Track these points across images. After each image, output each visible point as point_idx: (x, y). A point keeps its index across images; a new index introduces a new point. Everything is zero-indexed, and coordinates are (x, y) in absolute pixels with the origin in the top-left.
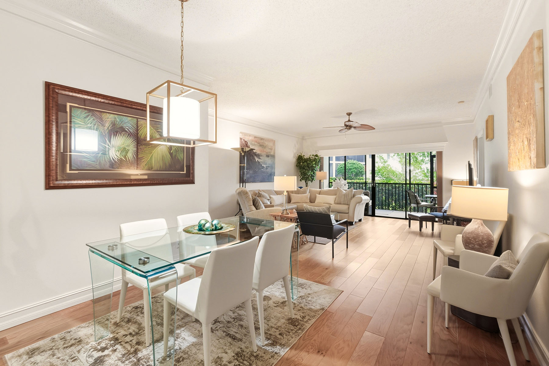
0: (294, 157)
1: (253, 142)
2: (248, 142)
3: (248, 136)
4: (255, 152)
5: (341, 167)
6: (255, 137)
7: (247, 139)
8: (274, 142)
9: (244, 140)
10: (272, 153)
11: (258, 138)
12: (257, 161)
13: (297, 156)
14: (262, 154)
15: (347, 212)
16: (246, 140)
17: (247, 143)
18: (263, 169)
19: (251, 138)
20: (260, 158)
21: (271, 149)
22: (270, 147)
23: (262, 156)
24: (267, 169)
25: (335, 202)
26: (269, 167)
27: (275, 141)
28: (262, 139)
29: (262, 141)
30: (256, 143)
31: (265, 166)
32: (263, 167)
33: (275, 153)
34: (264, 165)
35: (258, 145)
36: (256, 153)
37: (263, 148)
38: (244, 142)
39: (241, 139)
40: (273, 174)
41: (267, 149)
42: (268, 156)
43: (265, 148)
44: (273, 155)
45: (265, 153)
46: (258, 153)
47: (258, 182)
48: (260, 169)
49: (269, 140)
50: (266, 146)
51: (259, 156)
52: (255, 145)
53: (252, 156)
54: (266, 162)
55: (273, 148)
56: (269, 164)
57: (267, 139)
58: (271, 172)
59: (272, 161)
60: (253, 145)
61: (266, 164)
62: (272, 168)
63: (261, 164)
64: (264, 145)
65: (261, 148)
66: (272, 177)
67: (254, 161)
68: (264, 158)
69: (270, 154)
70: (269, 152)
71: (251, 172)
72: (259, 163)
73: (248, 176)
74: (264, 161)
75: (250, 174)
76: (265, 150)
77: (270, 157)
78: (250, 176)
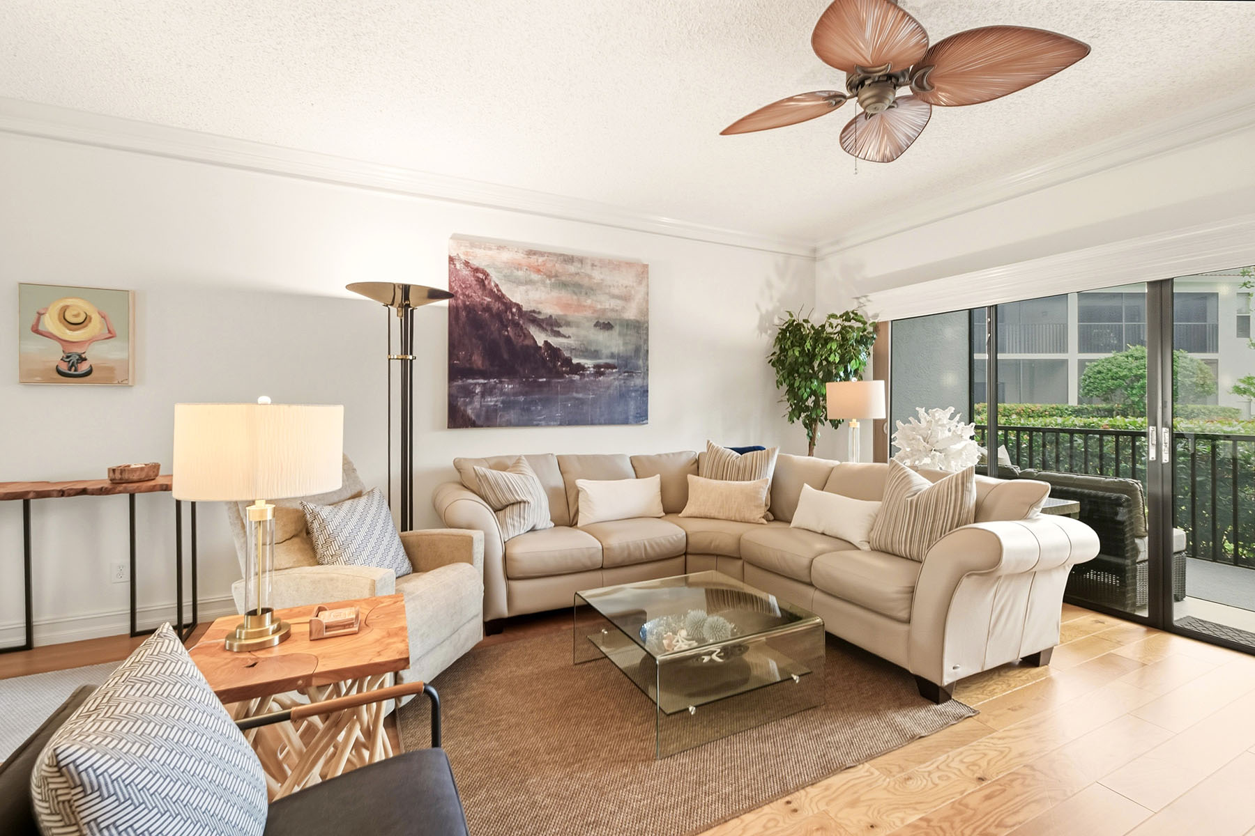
0: (762, 329)
1: (520, 273)
2: (488, 270)
3: (490, 249)
4: (534, 311)
5: (1097, 369)
6: (531, 253)
7: (481, 259)
8: (643, 271)
9: (467, 264)
10: (631, 314)
11: (550, 254)
12: (540, 343)
13: (779, 321)
14: (570, 319)
15: (903, 615)
16: (475, 263)
17: (487, 275)
18: (577, 377)
19: (505, 256)
20: (558, 334)
21: (626, 298)
22: (616, 291)
23: (568, 324)
24: (602, 374)
25: (869, 536)
26: (608, 366)
27: (646, 266)
28: (569, 259)
29: (572, 269)
30: (535, 277)
31: (588, 363)
32: (579, 369)
33: (645, 312)
34: (582, 361)
35: (548, 281)
36: (539, 313)
37: (575, 293)
38: (465, 272)
39: (451, 260)
40: (639, 393)
41: (602, 298)
42: (607, 326)
43: (586, 294)
44: (638, 322)
45: (588, 314)
46: (546, 314)
47: (552, 423)
48: (561, 375)
49: (610, 262)
50: (594, 288)
51: (551, 325)
52: (529, 282)
53: (516, 325)
54: (598, 348)
55: (633, 292)
56: (612, 356)
57: (601, 261)
58: (625, 386)
59: (627, 343)
60: (518, 282)
61: (595, 354)
62: (628, 372)
63: (567, 354)
64: (586, 282)
65: (565, 295)
66: (632, 406)
67: (527, 342)
68: (583, 333)
69: (620, 320)
70: (613, 310)
71: (508, 387)
72: (554, 352)
73: (491, 401)
74: (584, 344)
75: (502, 394)
76: (589, 302)
77: (617, 329)
78: (503, 402)
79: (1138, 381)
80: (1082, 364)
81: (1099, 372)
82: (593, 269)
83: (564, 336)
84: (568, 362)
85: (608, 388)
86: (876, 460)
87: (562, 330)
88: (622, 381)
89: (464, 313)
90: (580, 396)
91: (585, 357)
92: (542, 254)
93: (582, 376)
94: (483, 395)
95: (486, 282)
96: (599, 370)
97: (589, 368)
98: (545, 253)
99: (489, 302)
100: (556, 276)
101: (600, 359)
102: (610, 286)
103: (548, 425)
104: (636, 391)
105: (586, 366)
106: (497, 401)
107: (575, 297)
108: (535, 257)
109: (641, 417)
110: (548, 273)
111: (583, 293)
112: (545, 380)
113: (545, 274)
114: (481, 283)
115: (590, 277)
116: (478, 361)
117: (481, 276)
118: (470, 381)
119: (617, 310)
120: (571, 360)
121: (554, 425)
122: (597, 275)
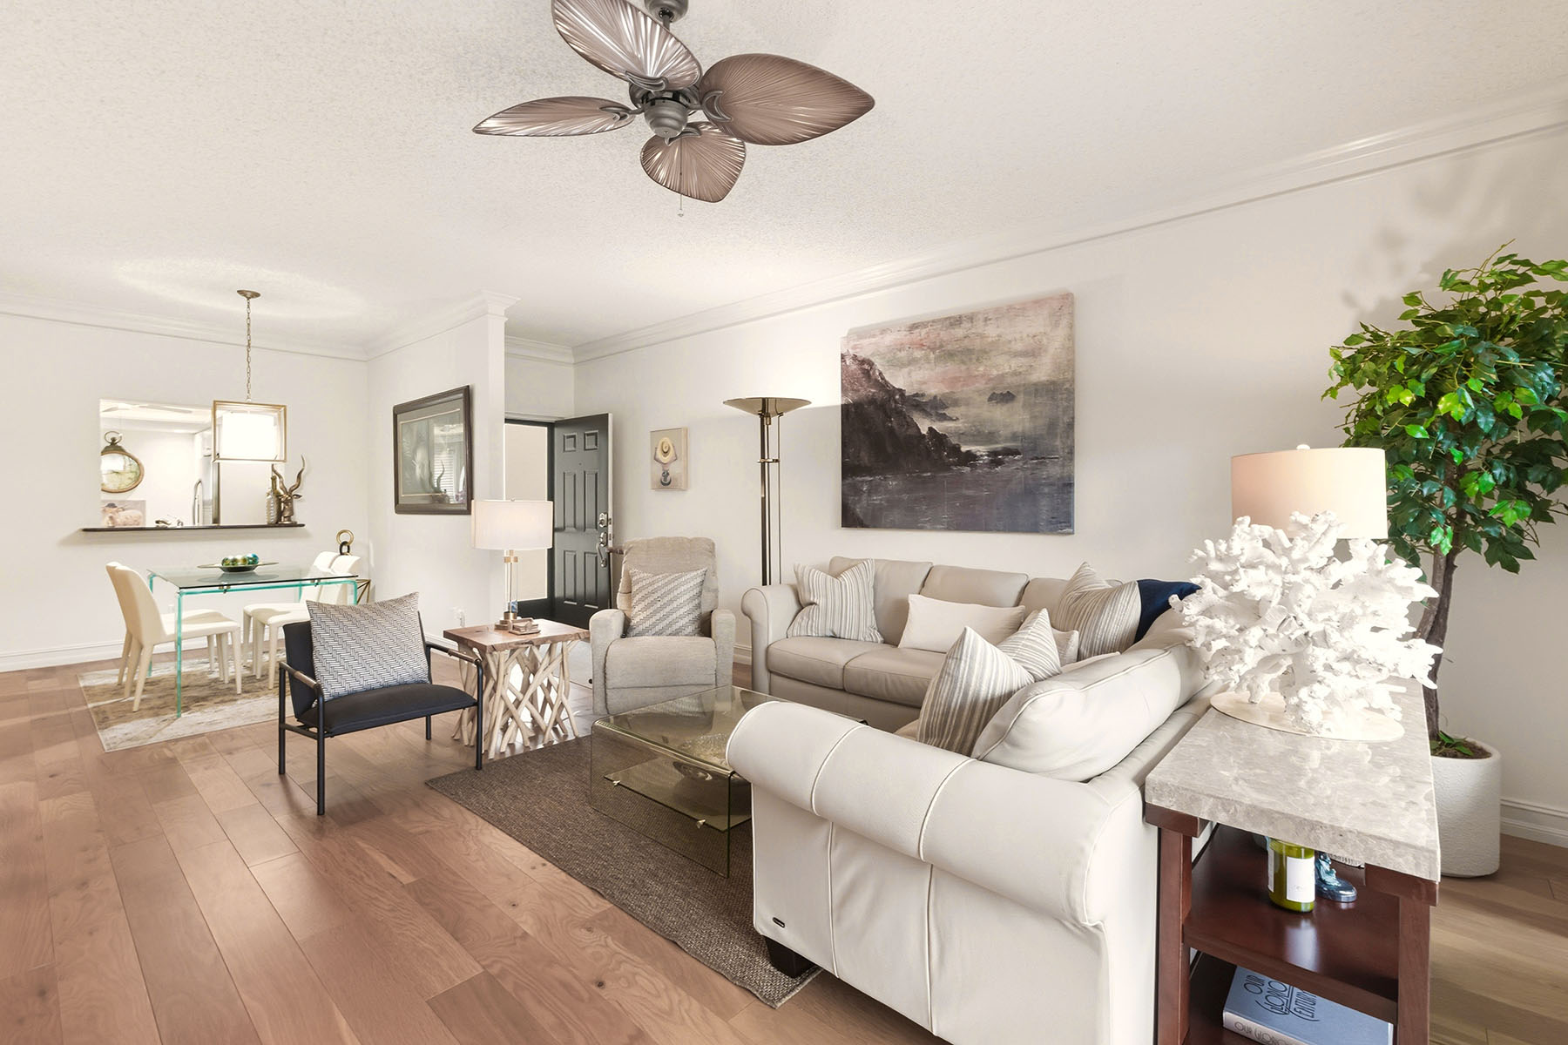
1: (903, 354)
2: (873, 360)
3: (874, 336)
4: (917, 395)
6: (913, 327)
7: (867, 349)
8: (1065, 305)
9: (855, 358)
10: (1042, 372)
12: (924, 431)
14: (957, 396)
16: (862, 355)
17: (871, 364)
19: (889, 339)
20: (944, 418)
21: (1033, 353)
22: (1018, 346)
23: (956, 403)
24: (999, 463)
26: (1008, 452)
27: (1071, 296)
28: (955, 321)
29: (959, 332)
30: (918, 354)
31: (980, 450)
32: (971, 457)
33: (1069, 367)
34: (973, 448)
35: (932, 356)
36: (923, 395)
37: (963, 362)
38: (854, 367)
39: (843, 357)
40: (1056, 488)
41: (1001, 360)
42: (1006, 397)
43: (978, 360)
44: (1053, 383)
45: (981, 385)
46: (930, 396)
47: (938, 526)
48: (947, 467)
49: (1010, 308)
50: (987, 350)
51: (935, 407)
52: (912, 362)
53: (899, 413)
54: (993, 429)
55: (1045, 341)
56: (1014, 437)
57: (997, 310)
59: (1036, 417)
60: (900, 365)
61: (990, 437)
62: (1037, 458)
63: (954, 441)
64: (977, 344)
65: (952, 368)
66: (1044, 506)
67: (911, 431)
68: (973, 411)
69: (1024, 385)
70: (1015, 374)
71: (892, 483)
72: (937, 438)
73: (876, 500)
74: (974, 426)
75: (887, 491)
76: (981, 369)
77: (1021, 398)
78: (888, 501)
82: (986, 325)
83: (951, 419)
84: (955, 450)
85: (1008, 481)
87: (948, 412)
88: (1029, 472)
89: (853, 410)
90: (970, 492)
91: (976, 443)
92: (923, 325)
93: (973, 466)
94: (870, 492)
95: (871, 372)
96: (996, 458)
97: (981, 456)
98: (928, 322)
99: (874, 393)
100: (941, 346)
101: (997, 443)
102: (1010, 341)
103: (933, 529)
104: (1052, 484)
105: (978, 454)
106: (881, 500)
107: (963, 367)
108: (917, 330)
110: (932, 347)
111: (974, 361)
112: (929, 474)
113: (929, 347)
114: (867, 373)
115: (982, 336)
116: (865, 458)
117: (866, 367)
118: (859, 479)
119: (1020, 373)
120: (959, 448)
121: (940, 530)
122: (992, 332)
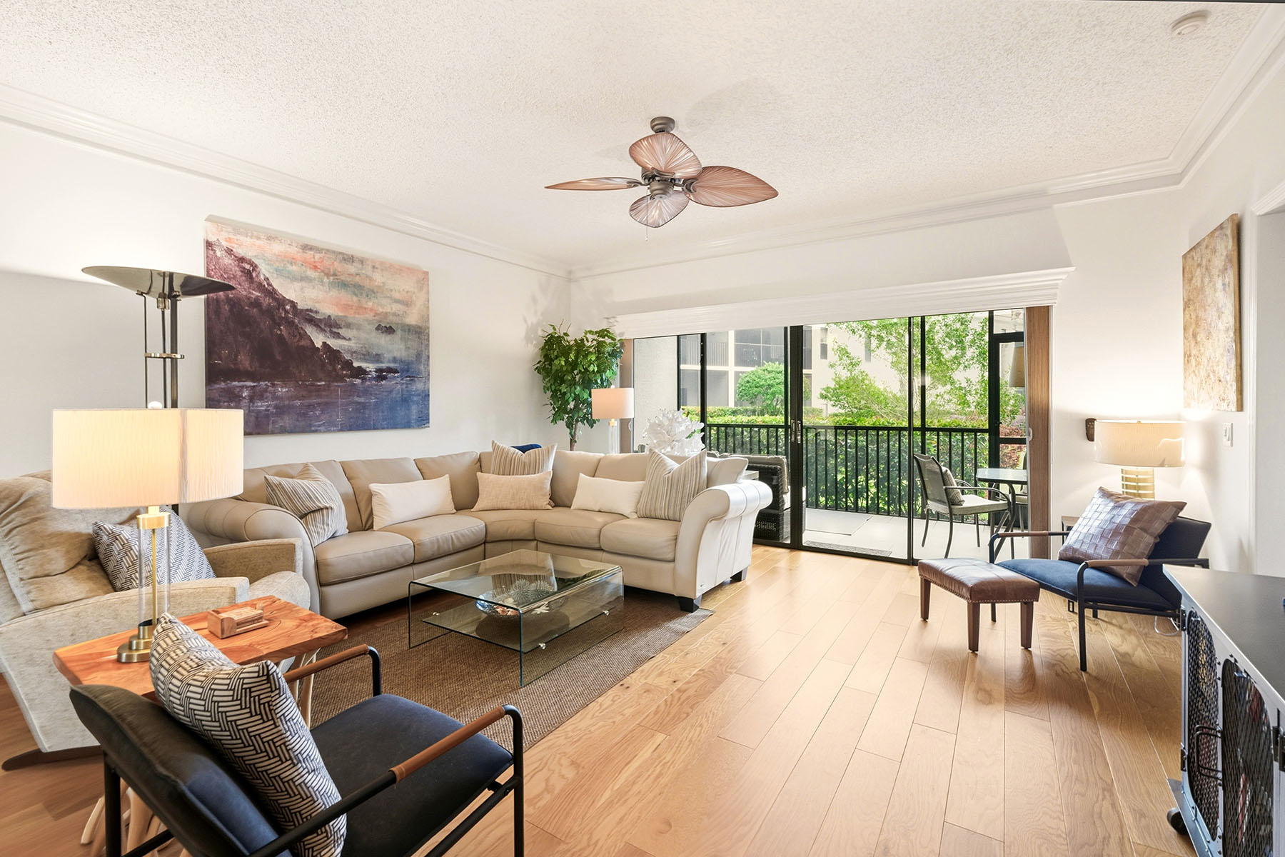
0: (528, 339)
1: (294, 268)
2: (256, 261)
3: (258, 238)
4: (311, 310)
6: (306, 248)
7: (246, 248)
8: (423, 279)
9: (230, 252)
10: (412, 320)
11: (328, 251)
12: (318, 344)
13: (542, 334)
14: (350, 320)
15: (670, 556)
16: (240, 252)
17: (255, 267)
18: (358, 381)
19: (277, 248)
20: (338, 336)
21: (407, 303)
22: (397, 296)
23: (349, 326)
24: (384, 378)
25: (637, 508)
26: (390, 370)
27: (426, 273)
28: (350, 259)
29: (352, 269)
30: (311, 273)
31: (370, 367)
32: (360, 372)
33: (426, 318)
34: (364, 365)
35: (326, 280)
36: (316, 312)
37: (356, 295)
38: (228, 261)
39: (209, 245)
40: (421, 397)
41: (384, 301)
42: (389, 330)
43: (367, 296)
44: (419, 327)
45: (370, 316)
46: (324, 314)
47: (332, 429)
48: (341, 378)
49: (391, 266)
50: (375, 290)
51: (329, 325)
52: (304, 279)
53: (290, 324)
54: (380, 352)
55: (414, 298)
56: (395, 360)
57: (382, 263)
58: (408, 391)
59: (409, 348)
60: (293, 278)
61: (377, 358)
62: (410, 377)
63: (348, 357)
64: (367, 283)
65: (345, 296)
66: (414, 409)
67: (303, 343)
68: (363, 335)
69: (401, 324)
70: (395, 314)
71: (282, 391)
72: (334, 355)
73: (261, 406)
74: (365, 348)
75: (275, 397)
76: (370, 304)
77: (399, 333)
78: (276, 407)
79: (770, 389)
80: (737, 374)
81: (748, 382)
82: (373, 272)
83: (344, 338)
84: (348, 364)
85: (391, 392)
86: (622, 451)
87: (342, 332)
88: (404, 386)
89: (227, 307)
90: (362, 400)
91: (366, 361)
92: (319, 250)
93: (363, 379)
94: (252, 399)
95: (254, 274)
96: (381, 375)
97: (370, 371)
98: (323, 249)
99: (258, 296)
100: (335, 275)
101: (382, 362)
102: (391, 290)
103: (328, 431)
104: (419, 395)
105: (368, 370)
106: (268, 406)
107: (355, 299)
108: (312, 252)
109: (423, 420)
110: (327, 271)
111: (364, 296)
112: (323, 383)
113: (323, 271)
114: (248, 274)
115: (371, 279)
116: (245, 361)
117: (247, 267)
118: (236, 383)
119: (399, 315)
120: (352, 363)
121: (334, 431)
122: (378, 278)
